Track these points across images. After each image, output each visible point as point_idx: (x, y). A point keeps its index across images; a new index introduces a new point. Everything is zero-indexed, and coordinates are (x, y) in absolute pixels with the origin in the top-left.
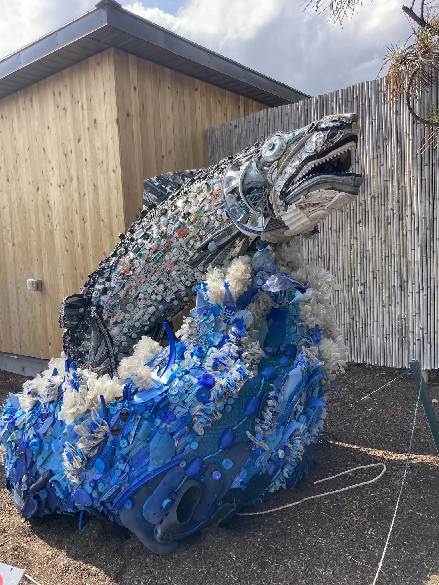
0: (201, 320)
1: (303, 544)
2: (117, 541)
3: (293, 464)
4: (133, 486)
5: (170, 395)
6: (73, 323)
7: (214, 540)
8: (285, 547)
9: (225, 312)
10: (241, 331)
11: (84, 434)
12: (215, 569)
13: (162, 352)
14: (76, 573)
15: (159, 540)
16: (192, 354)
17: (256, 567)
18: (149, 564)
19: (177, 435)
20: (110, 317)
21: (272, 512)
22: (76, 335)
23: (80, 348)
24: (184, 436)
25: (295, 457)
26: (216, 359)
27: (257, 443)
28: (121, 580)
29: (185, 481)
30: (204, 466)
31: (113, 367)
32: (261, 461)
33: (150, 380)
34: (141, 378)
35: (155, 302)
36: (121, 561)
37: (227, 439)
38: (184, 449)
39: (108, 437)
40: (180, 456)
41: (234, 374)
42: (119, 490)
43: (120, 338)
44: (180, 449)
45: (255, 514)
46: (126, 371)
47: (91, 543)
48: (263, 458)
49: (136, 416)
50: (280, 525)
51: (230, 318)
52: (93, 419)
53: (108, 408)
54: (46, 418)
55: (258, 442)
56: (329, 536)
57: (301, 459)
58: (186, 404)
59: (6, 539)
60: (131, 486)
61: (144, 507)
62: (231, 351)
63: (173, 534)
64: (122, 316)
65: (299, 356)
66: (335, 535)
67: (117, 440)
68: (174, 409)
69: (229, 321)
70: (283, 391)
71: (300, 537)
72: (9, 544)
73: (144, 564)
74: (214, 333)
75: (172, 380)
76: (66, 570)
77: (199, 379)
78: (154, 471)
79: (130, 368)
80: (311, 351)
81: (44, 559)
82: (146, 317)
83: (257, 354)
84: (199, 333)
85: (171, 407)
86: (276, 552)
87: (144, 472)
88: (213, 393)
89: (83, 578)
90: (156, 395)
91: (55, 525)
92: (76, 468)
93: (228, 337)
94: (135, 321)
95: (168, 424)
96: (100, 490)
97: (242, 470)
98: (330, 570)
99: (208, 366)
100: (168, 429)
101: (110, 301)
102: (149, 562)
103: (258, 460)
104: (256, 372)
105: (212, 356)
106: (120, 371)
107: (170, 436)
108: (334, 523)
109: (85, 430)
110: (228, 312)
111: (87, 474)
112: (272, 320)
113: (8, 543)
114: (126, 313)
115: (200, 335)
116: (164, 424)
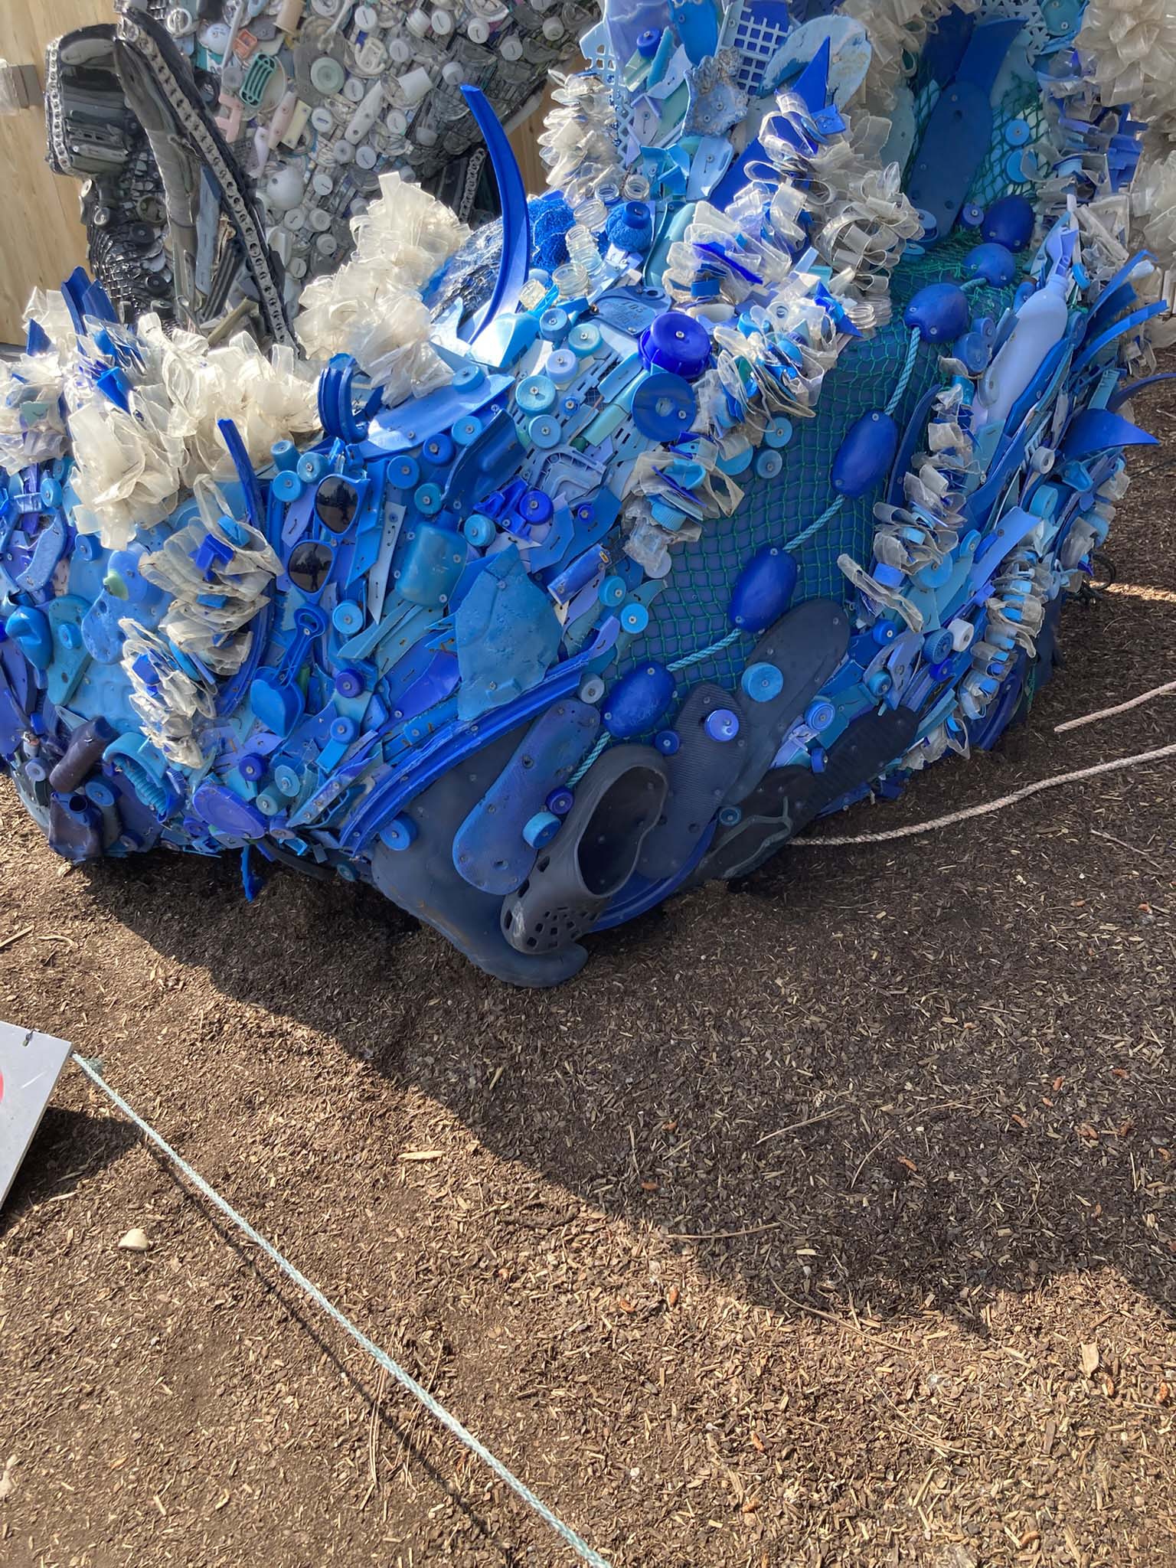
0: (630, 81)
1: (1042, 948)
2: (376, 939)
3: (998, 669)
4: (407, 775)
5: (519, 415)
6: (109, 154)
7: (713, 936)
8: (975, 957)
9: (742, 30)
10: (820, 115)
11: (184, 587)
12: (726, 1035)
13: (470, 244)
14: (248, 1044)
15: (518, 946)
16: (603, 242)
17: (876, 1028)
18: (492, 1018)
19: (562, 579)
20: (251, 124)
21: (913, 835)
22: (128, 205)
23: (150, 260)
24: (593, 582)
25: (1010, 645)
26: (710, 249)
27: (877, 599)
28: (401, 1068)
29: (604, 750)
30: (675, 695)
31: (271, 310)
32: (891, 665)
33: (426, 353)
34: (388, 345)
35: (427, 45)
36: (394, 1007)
37: (763, 587)
38: (593, 634)
39: (283, 593)
40: (578, 663)
41: (796, 310)
42: (357, 788)
43: (307, 218)
44: (578, 634)
45: (851, 840)
46: (334, 329)
47: (290, 947)
48: (899, 653)
49: (383, 506)
50: (947, 880)
51: (761, 65)
52: (210, 525)
53: (263, 477)
54: (40, 527)
55: (885, 597)
56: (1135, 917)
57: (1031, 650)
58: (589, 451)
59: (16, 927)
60: (397, 777)
61: (456, 845)
62: (776, 211)
63: (570, 925)
64: (300, 119)
65: (1053, 241)
66: (1155, 912)
67: (318, 605)
68: (542, 475)
69: (757, 77)
70: (991, 384)
71: (1026, 921)
72: (28, 945)
73: (474, 1017)
74: (689, 141)
75: (524, 350)
76: (214, 1031)
77: (643, 338)
78: (482, 721)
79: (342, 314)
80: (1105, 216)
81: (144, 993)
82: (397, 123)
83: (891, 222)
84: (625, 149)
85: (527, 464)
86: (944, 976)
87: (444, 724)
88: (708, 396)
89: (271, 1061)
90: (461, 415)
91: (171, 879)
92: (178, 716)
93: (756, 150)
94: (354, 139)
95: (521, 535)
96: (283, 789)
97: (817, 702)
98: (1156, 1039)
99: (677, 286)
100: (525, 556)
101: (243, 48)
102: (491, 1012)
103: (876, 664)
104: (886, 304)
105: (693, 237)
106: (307, 328)
107: (532, 586)
108: (1148, 871)
109: (184, 572)
110: (755, 33)
111: (224, 732)
112: (933, 85)
113: (24, 941)
114: (314, 107)
115: (628, 159)
116: (505, 536)
